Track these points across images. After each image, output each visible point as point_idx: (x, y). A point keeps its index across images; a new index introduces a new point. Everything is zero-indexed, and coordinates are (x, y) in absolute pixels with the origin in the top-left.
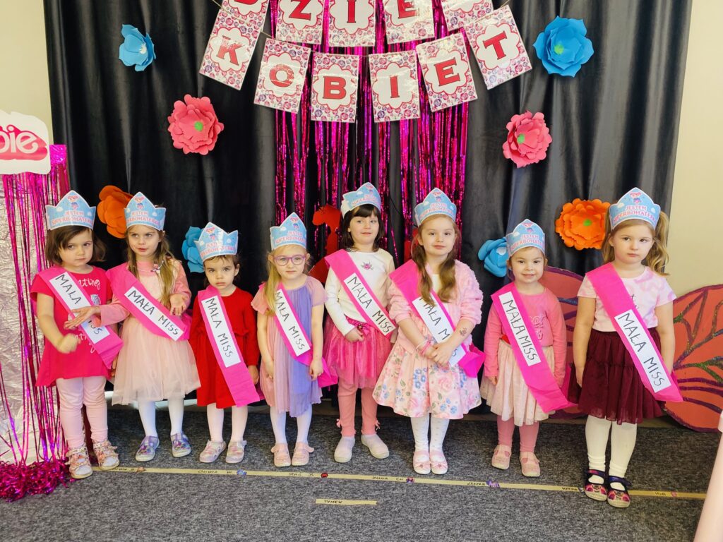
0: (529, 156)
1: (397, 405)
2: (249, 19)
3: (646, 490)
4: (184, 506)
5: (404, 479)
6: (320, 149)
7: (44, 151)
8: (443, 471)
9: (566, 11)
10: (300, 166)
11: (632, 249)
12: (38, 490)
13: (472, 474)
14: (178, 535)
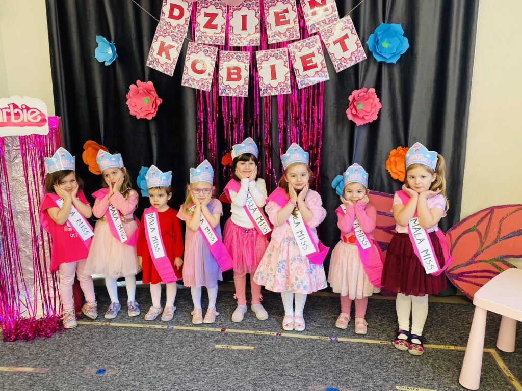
0: (365, 117)
1: (267, 284)
2: (177, 29)
3: (437, 344)
4: (131, 347)
5: (275, 334)
6: (225, 114)
7: (43, 120)
8: (302, 329)
9: (390, 18)
10: (212, 126)
11: (416, 184)
12: (42, 335)
13: (321, 331)
14: (125, 364)
